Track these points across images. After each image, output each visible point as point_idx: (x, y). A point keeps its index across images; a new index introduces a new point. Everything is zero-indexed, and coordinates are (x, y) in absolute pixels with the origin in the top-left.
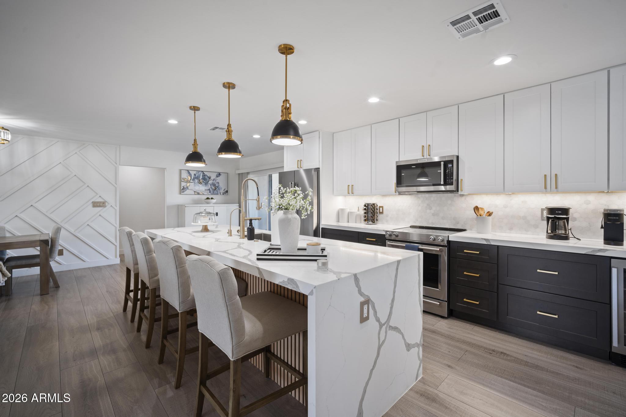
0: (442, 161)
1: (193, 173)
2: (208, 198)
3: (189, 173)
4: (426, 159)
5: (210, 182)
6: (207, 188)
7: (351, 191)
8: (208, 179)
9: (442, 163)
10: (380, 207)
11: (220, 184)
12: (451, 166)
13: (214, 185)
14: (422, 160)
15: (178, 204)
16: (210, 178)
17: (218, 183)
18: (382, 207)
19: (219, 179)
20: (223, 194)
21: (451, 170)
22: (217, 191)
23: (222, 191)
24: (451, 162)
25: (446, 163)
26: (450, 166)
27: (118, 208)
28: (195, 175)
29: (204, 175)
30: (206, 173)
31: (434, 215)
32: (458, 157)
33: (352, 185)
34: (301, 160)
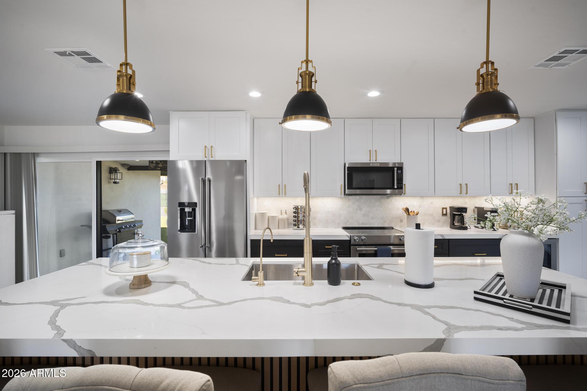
4: (379, 164)
9: (396, 169)
12: (400, 172)
14: (375, 164)
21: (400, 175)
24: (400, 168)
31: (364, 215)
33: (285, 185)
34: (212, 147)
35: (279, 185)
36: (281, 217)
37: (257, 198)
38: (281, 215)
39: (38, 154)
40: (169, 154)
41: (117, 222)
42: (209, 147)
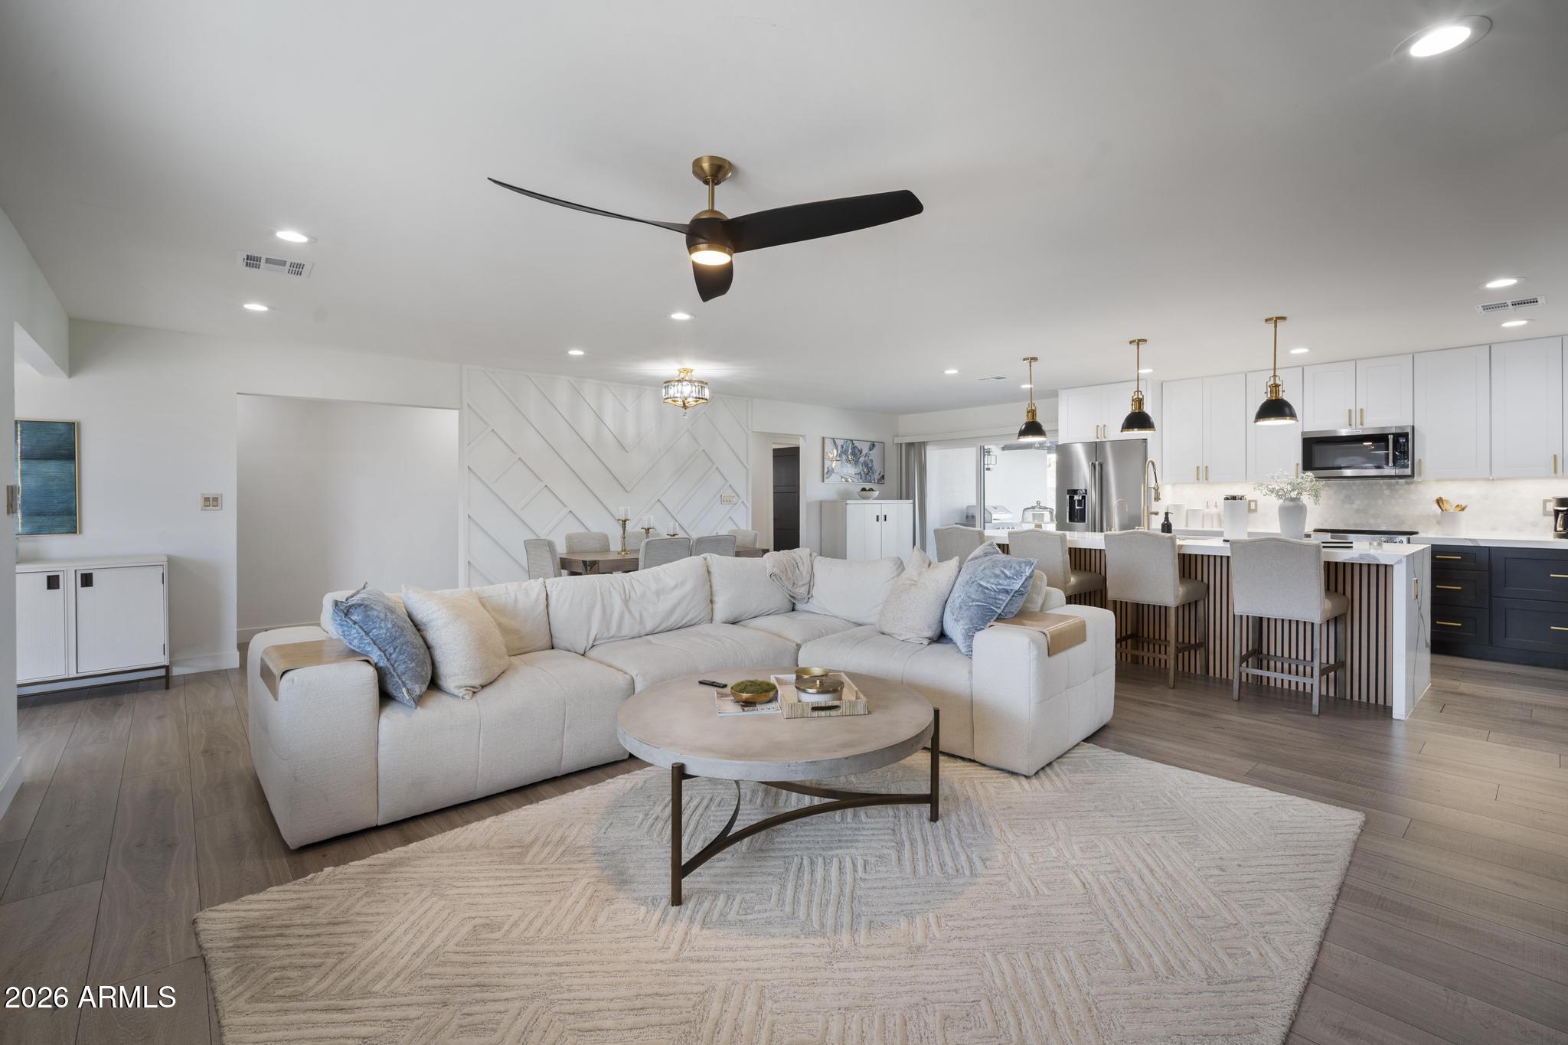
0: (1390, 434)
1: (839, 443)
2: (864, 489)
3: (834, 442)
5: (862, 459)
6: (858, 470)
7: (1203, 475)
8: (858, 453)
9: (1391, 437)
10: (1250, 501)
11: (874, 463)
12: (1404, 440)
13: (866, 464)
14: (1353, 431)
15: (821, 499)
16: (861, 452)
17: (872, 461)
18: (1256, 501)
19: (875, 455)
20: (878, 483)
21: (1403, 446)
22: (870, 476)
23: (877, 476)
24: (1406, 435)
25: (1397, 436)
26: (1402, 440)
27: (750, 506)
28: (842, 446)
29: (854, 447)
30: (856, 444)
31: (1357, 511)
32: (1413, 427)
33: (1207, 467)
34: (1105, 426)
35: (1198, 467)
36: (1207, 511)
37: (1174, 485)
38: (1208, 507)
39: (927, 442)
40: (1057, 436)
41: (993, 521)
42: (1101, 426)
